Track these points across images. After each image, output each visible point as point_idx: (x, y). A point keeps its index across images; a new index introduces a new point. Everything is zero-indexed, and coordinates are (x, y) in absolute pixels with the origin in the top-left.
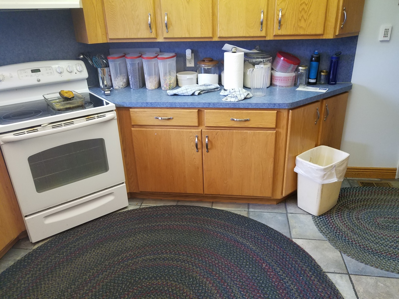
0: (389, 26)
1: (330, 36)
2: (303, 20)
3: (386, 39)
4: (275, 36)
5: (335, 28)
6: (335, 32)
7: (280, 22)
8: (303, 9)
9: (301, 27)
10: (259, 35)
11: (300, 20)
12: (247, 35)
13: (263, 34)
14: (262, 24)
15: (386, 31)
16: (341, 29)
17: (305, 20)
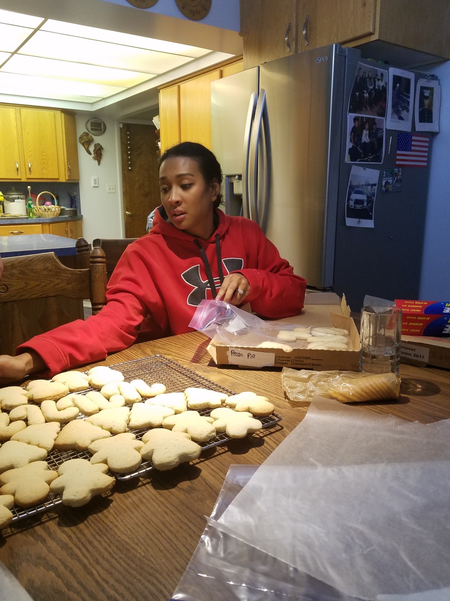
0: (96, 177)
1: (63, 179)
2: (44, 169)
3: (97, 185)
4: (27, 179)
5: (65, 175)
6: (66, 178)
7: (30, 169)
8: (44, 162)
9: (44, 174)
10: (16, 178)
11: (43, 169)
12: (8, 178)
13: (19, 177)
14: (18, 171)
15: (95, 180)
16: (69, 176)
17: (46, 170)
